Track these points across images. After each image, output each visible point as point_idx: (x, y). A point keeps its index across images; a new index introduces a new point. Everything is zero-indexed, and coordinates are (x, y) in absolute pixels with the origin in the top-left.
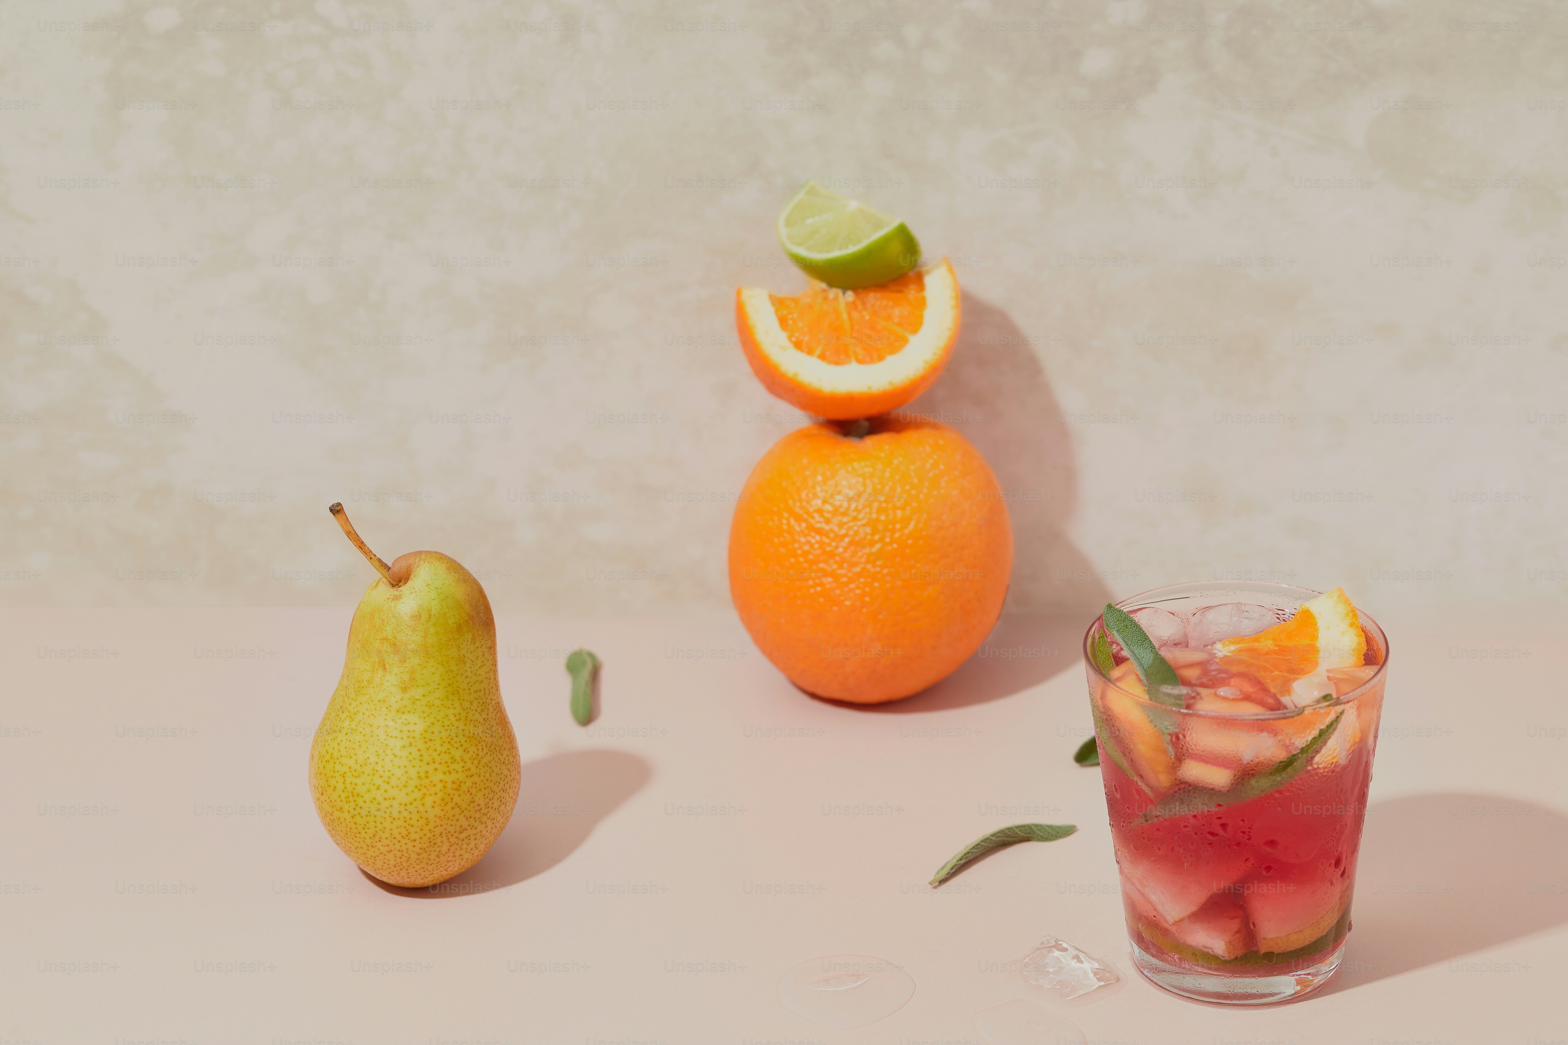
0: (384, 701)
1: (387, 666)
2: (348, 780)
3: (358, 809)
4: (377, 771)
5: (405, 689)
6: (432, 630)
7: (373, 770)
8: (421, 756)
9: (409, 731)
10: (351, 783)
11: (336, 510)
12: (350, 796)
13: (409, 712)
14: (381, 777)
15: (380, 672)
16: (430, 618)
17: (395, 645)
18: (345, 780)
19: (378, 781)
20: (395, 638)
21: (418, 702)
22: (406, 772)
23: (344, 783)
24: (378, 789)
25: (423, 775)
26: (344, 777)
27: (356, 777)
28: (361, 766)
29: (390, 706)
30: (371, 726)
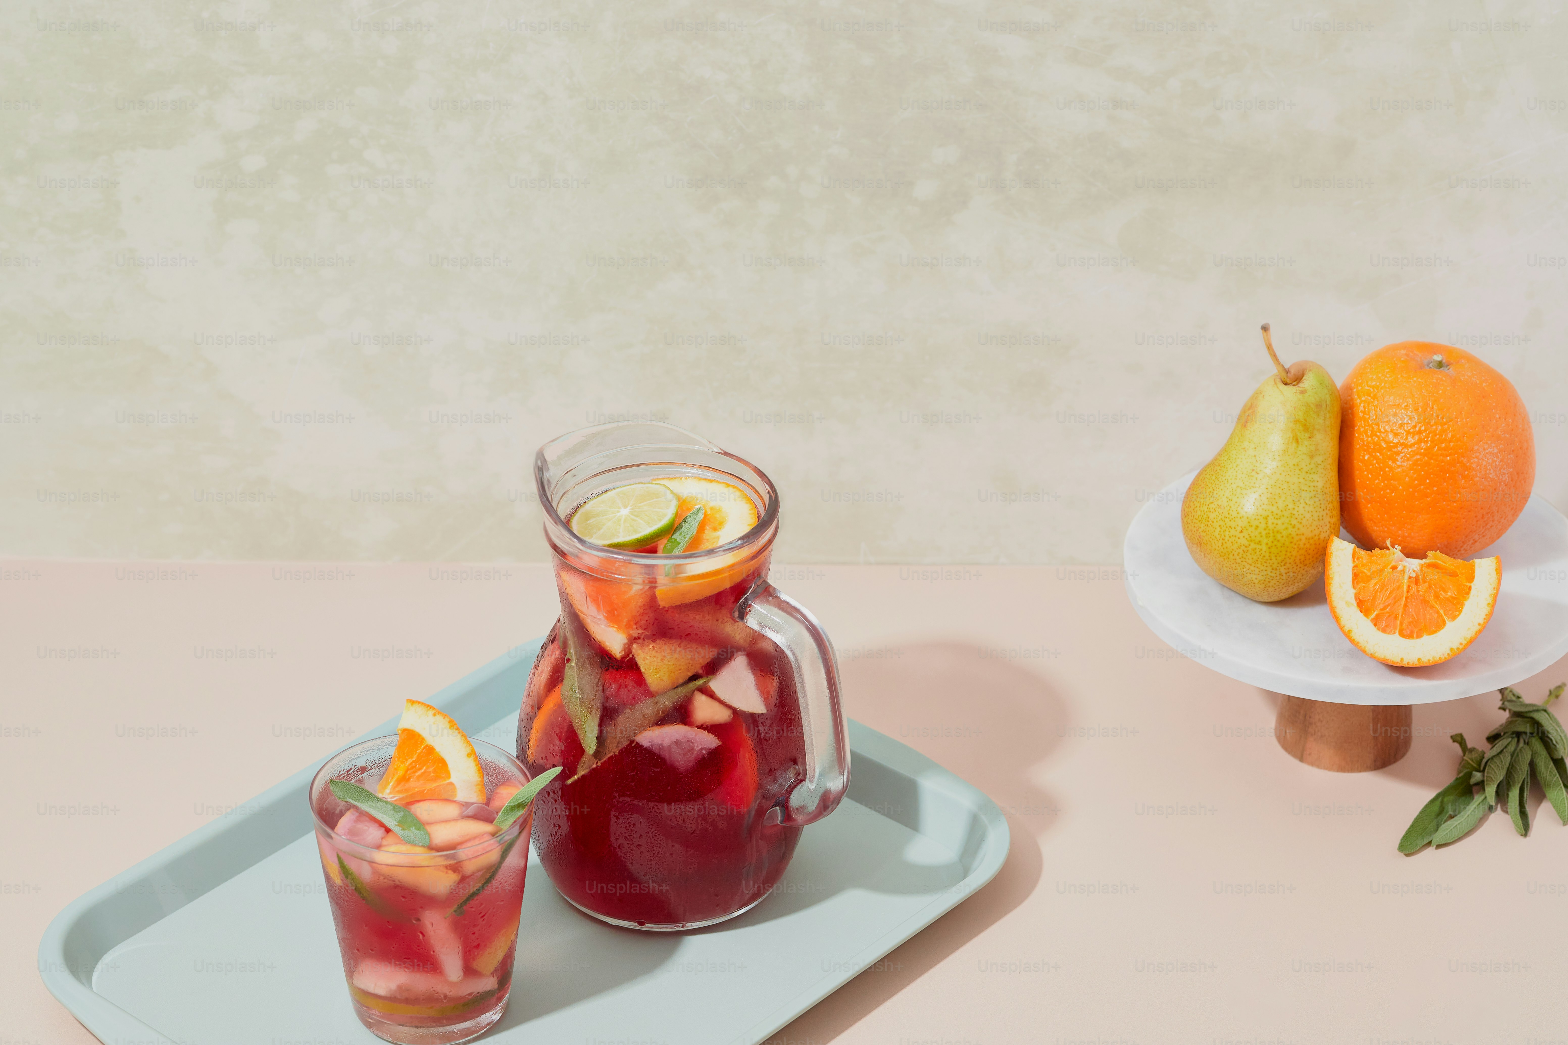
0: (1298, 465)
1: (1300, 440)
2: (1270, 522)
3: (1276, 542)
4: (1294, 514)
5: (1312, 457)
6: (1328, 415)
7: (1291, 514)
8: (1321, 504)
9: (1314, 487)
10: (1273, 523)
11: (1265, 328)
12: (1271, 532)
13: (1314, 473)
14: (1296, 518)
15: (1294, 444)
16: (1327, 407)
17: (1305, 425)
18: (1267, 521)
19: (1294, 522)
20: (1305, 420)
21: (1319, 466)
22: (1312, 516)
23: (1266, 524)
24: (1294, 527)
25: (1321, 518)
26: (1266, 519)
27: (1277, 519)
28: (1282, 511)
29: (1302, 469)
30: (1288, 482)
